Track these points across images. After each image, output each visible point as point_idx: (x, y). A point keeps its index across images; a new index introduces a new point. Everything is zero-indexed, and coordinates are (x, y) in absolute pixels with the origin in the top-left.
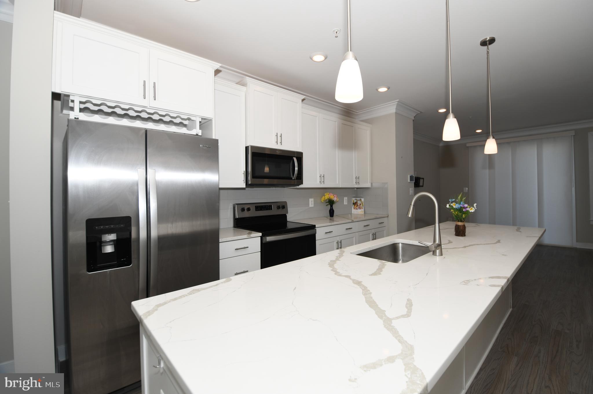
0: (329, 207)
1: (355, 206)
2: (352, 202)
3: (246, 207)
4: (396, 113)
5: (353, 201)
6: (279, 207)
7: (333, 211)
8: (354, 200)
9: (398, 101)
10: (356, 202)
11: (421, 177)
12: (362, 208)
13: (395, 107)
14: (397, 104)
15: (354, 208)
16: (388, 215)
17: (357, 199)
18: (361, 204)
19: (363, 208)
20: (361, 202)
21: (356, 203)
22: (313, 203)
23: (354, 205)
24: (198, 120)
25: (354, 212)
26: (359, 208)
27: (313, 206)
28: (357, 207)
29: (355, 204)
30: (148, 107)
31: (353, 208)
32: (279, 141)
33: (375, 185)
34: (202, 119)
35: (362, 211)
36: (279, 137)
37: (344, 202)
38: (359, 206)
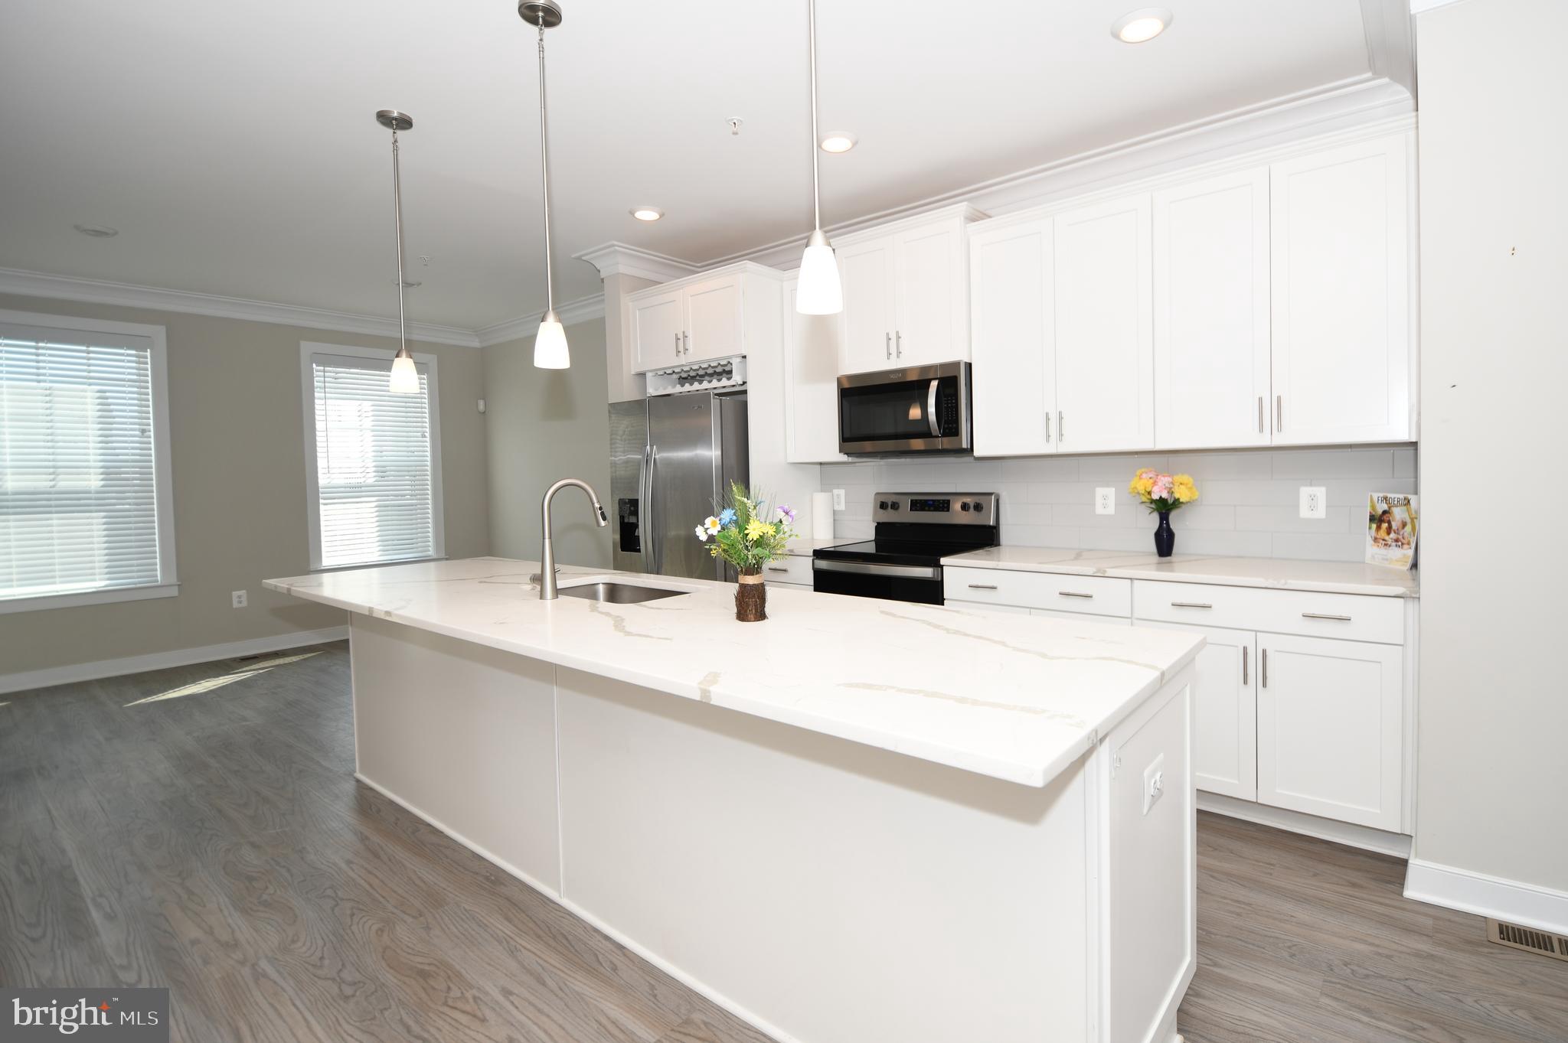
1: (1379, 528)
2: (1369, 509)
3: (890, 501)
5: (1373, 507)
6: (966, 507)
7: (1171, 535)
8: (1375, 499)
10: (1385, 512)
12: (1409, 544)
15: (1376, 540)
17: (1389, 495)
18: (1408, 520)
19: (1413, 546)
20: (1408, 511)
21: (1385, 517)
23: (1374, 526)
24: (736, 361)
25: (1373, 557)
26: (1397, 540)
27: (1110, 512)
28: (1389, 533)
29: (1379, 519)
31: (1369, 540)
32: (894, 351)
35: (1404, 555)
37: (1296, 506)
38: (1397, 532)
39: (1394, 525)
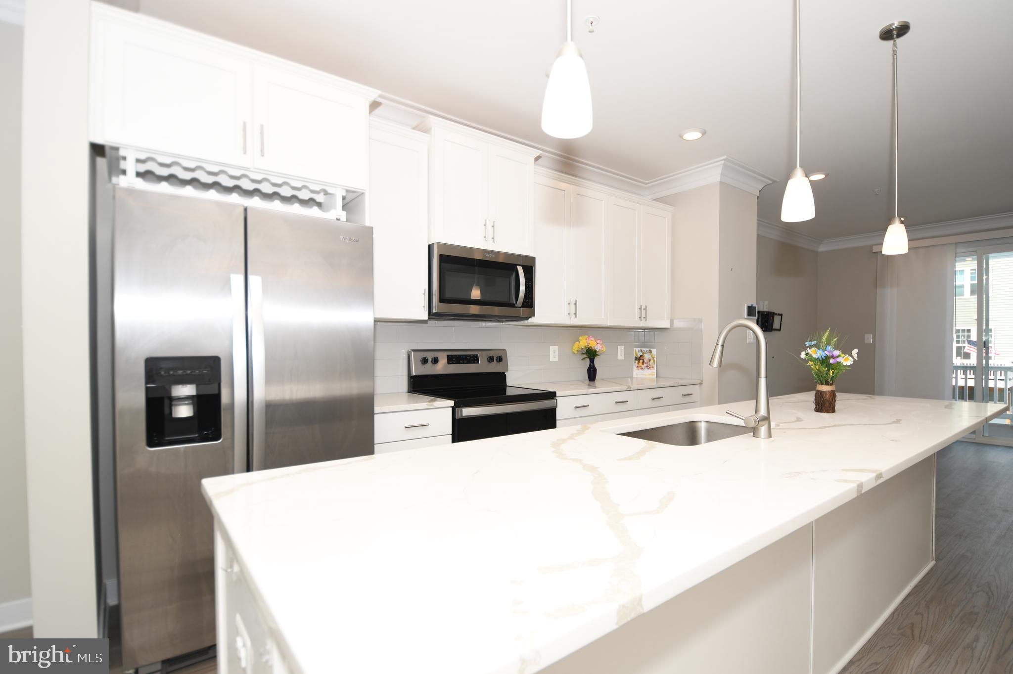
0: (588, 361)
1: (639, 362)
2: (634, 355)
3: (430, 356)
4: (721, 183)
5: (636, 354)
6: (491, 359)
7: (595, 370)
8: (637, 351)
9: (724, 160)
10: (641, 356)
11: (776, 312)
12: (653, 367)
13: (719, 170)
14: (724, 164)
15: (637, 367)
16: (702, 381)
17: (643, 349)
18: (652, 358)
19: (655, 368)
21: (641, 358)
22: (557, 353)
23: (637, 362)
24: (339, 194)
25: (637, 374)
26: (647, 367)
27: (556, 359)
28: (643, 364)
29: (639, 359)
30: (252, 169)
31: (635, 368)
32: (490, 235)
33: (678, 324)
34: (347, 191)
36: (490, 227)
37: (617, 355)
38: (647, 363)
39: (645, 361)
